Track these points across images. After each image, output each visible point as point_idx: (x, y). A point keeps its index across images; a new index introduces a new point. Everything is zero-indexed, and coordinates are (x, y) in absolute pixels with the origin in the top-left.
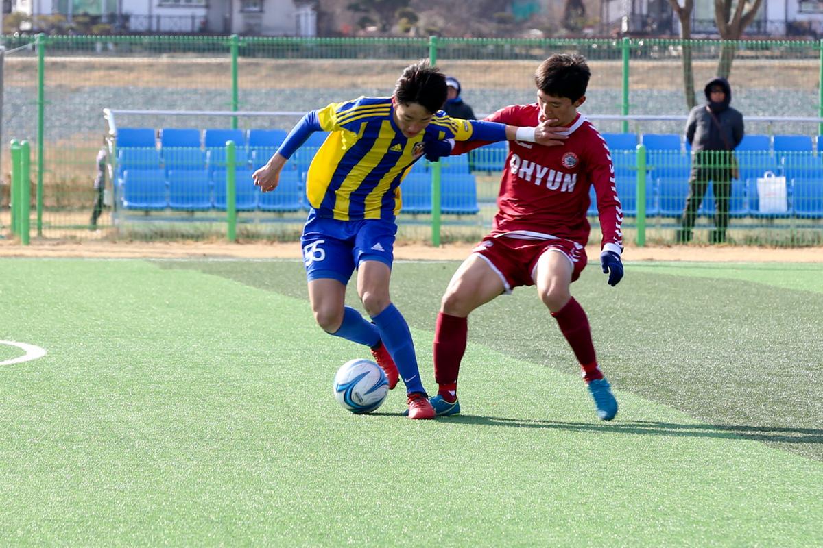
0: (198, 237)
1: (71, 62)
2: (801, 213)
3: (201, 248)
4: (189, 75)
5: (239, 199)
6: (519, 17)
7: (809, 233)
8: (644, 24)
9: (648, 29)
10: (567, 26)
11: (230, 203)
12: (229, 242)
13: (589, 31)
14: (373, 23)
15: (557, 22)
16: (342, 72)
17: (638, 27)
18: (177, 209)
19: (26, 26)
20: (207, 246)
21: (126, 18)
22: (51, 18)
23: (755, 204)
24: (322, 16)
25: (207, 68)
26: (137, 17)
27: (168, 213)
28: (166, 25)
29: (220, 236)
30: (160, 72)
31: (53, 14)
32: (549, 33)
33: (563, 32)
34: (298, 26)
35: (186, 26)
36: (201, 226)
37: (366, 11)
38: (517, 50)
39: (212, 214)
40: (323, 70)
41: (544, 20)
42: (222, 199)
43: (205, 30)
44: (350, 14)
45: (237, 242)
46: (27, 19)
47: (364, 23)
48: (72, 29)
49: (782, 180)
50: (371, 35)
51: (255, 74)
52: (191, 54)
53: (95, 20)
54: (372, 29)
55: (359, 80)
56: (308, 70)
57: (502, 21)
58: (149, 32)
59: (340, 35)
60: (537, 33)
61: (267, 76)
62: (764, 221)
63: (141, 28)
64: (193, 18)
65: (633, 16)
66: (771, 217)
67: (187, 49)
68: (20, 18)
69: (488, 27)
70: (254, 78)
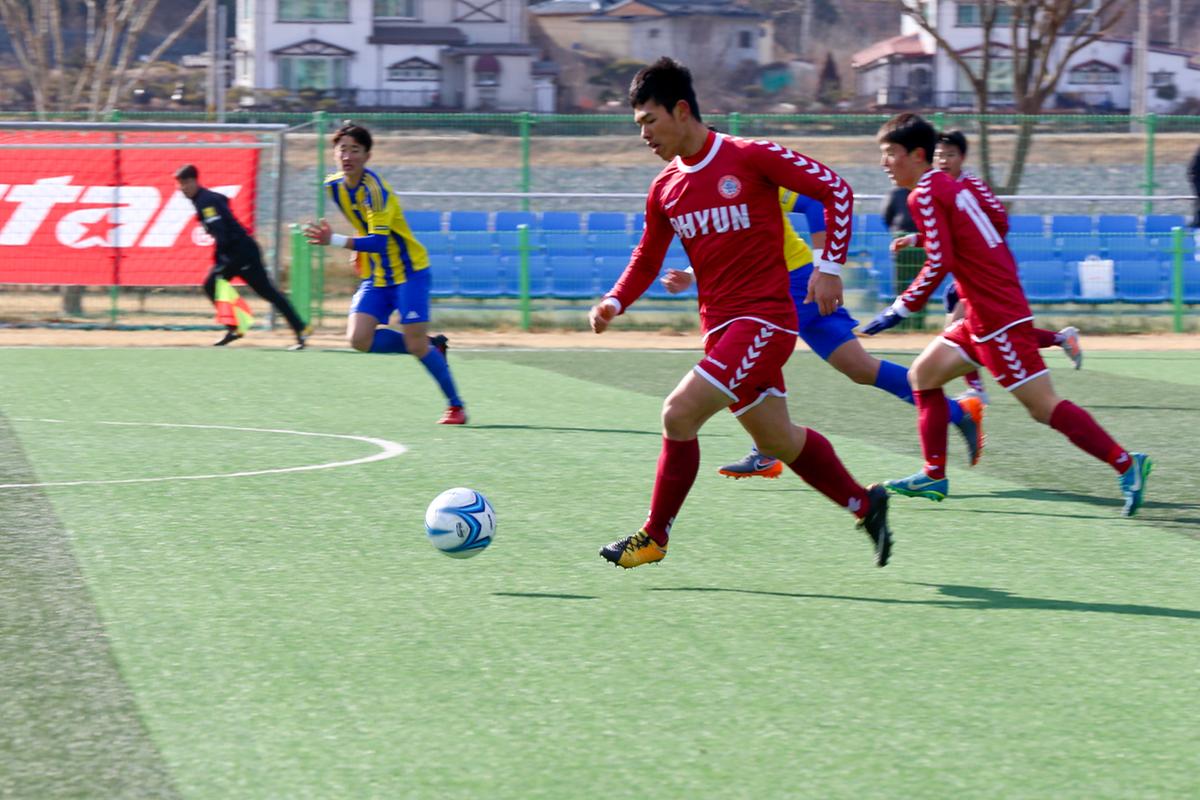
0: (489, 326)
1: (299, 140)
2: (1127, 298)
3: (493, 338)
4: (422, 152)
5: (534, 285)
6: (770, 90)
7: (1135, 321)
8: (904, 96)
9: (907, 102)
10: (821, 100)
11: (523, 290)
12: (521, 331)
13: (844, 105)
14: (615, 97)
15: (810, 94)
16: (584, 150)
17: (895, 101)
18: (465, 296)
19: (248, 101)
20: (501, 335)
21: (353, 92)
22: (276, 93)
23: (1077, 289)
24: (561, 90)
25: (440, 146)
26: (366, 91)
27: (456, 300)
28: (395, 100)
29: (512, 324)
30: (390, 150)
31: (277, 89)
32: (802, 106)
33: (817, 106)
34: (535, 102)
35: (416, 101)
36: (492, 314)
37: (608, 84)
38: (767, 126)
39: (503, 302)
40: (563, 148)
41: (797, 92)
42: (515, 286)
43: (436, 106)
44: (589, 87)
45: (532, 331)
46: (249, 94)
47: (605, 97)
48: (296, 104)
49: (1108, 264)
50: (613, 111)
51: (490, 152)
52: (423, 131)
53: (320, 95)
54: (613, 103)
55: (602, 158)
56: (547, 148)
57: (751, 94)
58: (378, 108)
59: (580, 110)
60: (789, 107)
61: (504, 153)
62: (1087, 307)
63: (370, 103)
64: (425, 91)
65: (892, 89)
66: (1095, 302)
67: (418, 126)
68: (242, 92)
69: (737, 100)
70: (490, 156)
